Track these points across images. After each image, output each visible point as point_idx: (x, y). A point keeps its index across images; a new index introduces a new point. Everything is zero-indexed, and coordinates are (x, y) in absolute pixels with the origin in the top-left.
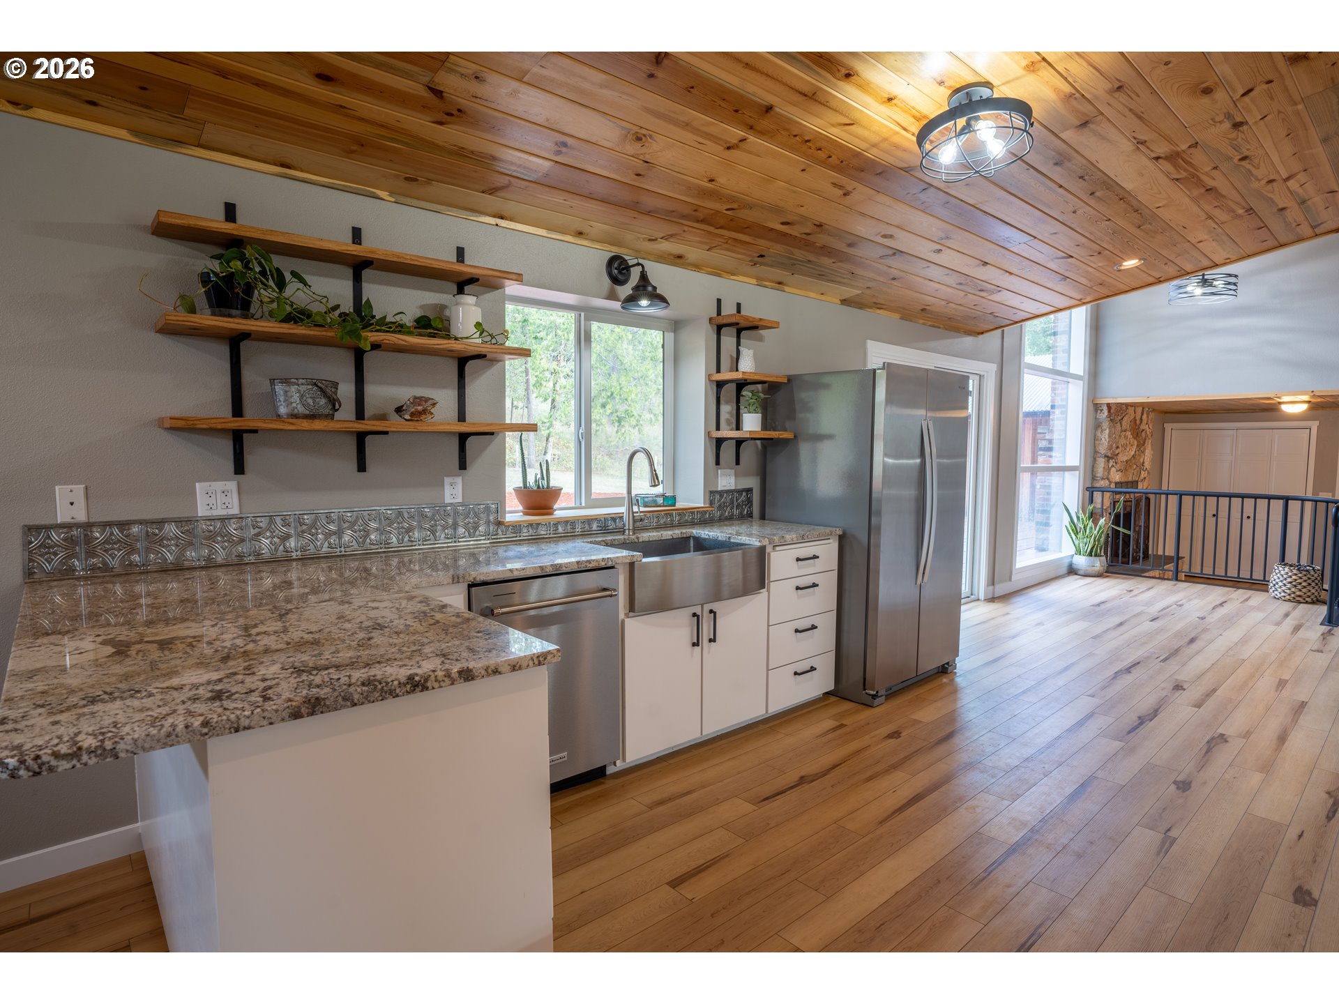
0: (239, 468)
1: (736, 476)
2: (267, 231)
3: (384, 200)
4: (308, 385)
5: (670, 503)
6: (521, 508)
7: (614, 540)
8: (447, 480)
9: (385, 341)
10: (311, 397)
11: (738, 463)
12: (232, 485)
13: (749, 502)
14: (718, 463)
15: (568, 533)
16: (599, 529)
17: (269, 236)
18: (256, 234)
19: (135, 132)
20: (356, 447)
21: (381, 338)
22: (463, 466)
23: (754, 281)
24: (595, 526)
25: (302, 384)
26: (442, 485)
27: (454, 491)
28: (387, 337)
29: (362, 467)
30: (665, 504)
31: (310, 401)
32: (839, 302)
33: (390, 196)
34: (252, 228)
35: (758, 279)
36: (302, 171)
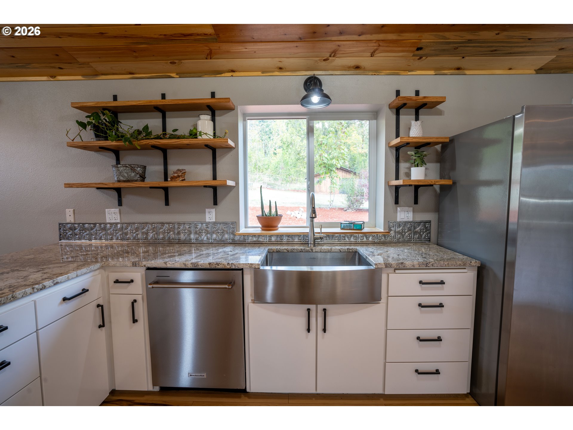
0: (120, 204)
1: (414, 212)
2: (107, 102)
3: (174, 77)
4: (124, 167)
5: (358, 228)
6: (260, 226)
7: (294, 249)
8: (207, 210)
9: (150, 144)
10: (126, 173)
11: (416, 202)
12: (117, 210)
13: (428, 230)
14: (397, 202)
15: (278, 242)
16: (299, 241)
17: (108, 104)
18: (103, 105)
19: (83, 75)
20: (164, 194)
21: (148, 142)
22: (215, 203)
23: (432, 72)
24: (296, 240)
25: (120, 167)
26: (205, 213)
27: (211, 216)
28: (151, 142)
29: (167, 203)
30: (355, 228)
31: (126, 175)
32: (534, 72)
33: (176, 75)
34: (102, 102)
35: (435, 69)
36: (139, 74)
